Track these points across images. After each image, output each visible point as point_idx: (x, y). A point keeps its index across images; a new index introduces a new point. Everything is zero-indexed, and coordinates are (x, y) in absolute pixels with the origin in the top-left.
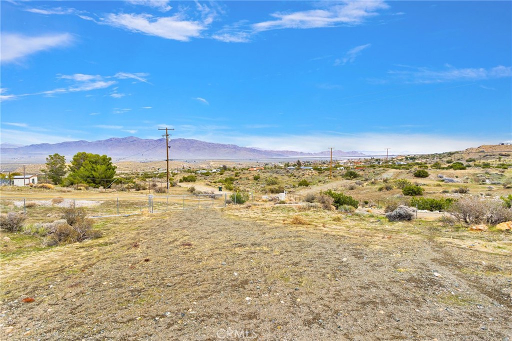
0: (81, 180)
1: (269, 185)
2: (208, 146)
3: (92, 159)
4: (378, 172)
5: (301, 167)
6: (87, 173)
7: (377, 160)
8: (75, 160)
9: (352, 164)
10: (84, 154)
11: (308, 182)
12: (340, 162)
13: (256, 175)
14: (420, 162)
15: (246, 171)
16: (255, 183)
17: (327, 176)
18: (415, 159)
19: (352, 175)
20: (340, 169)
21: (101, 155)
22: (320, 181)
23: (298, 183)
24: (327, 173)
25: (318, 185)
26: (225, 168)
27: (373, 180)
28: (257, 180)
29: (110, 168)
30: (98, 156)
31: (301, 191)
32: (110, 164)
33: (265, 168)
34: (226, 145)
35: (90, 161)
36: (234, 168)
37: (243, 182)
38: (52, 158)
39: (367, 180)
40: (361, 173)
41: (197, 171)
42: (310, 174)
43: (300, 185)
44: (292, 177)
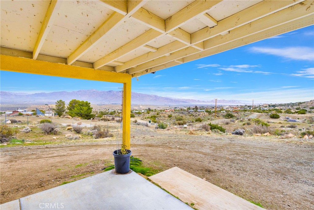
0: (75, 115)
1: (177, 120)
2: (139, 96)
3: (81, 104)
4: (247, 114)
5: (198, 110)
6: (78, 111)
7: (249, 107)
8: (70, 104)
9: (232, 109)
10: (75, 100)
11: (201, 119)
12: (224, 107)
13: (170, 114)
14: (278, 108)
15: (163, 112)
16: (169, 119)
17: (213, 116)
18: (275, 106)
19: (229, 116)
20: (223, 112)
21: (85, 101)
22: (209, 119)
23: (195, 120)
24: (214, 114)
25: (207, 121)
26: (149, 110)
27: (242, 119)
28: (170, 117)
29: (90, 109)
30: (83, 102)
31: (197, 125)
32: (89, 106)
33: (175, 110)
34: (150, 95)
35: (79, 105)
36: (155, 110)
37: (161, 119)
38: (59, 103)
39: (238, 119)
40: (236, 115)
41: (133, 111)
42: (203, 115)
43: (196, 121)
44: (192, 116)
